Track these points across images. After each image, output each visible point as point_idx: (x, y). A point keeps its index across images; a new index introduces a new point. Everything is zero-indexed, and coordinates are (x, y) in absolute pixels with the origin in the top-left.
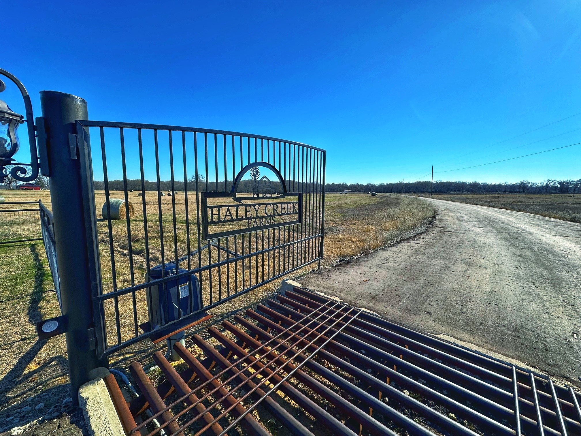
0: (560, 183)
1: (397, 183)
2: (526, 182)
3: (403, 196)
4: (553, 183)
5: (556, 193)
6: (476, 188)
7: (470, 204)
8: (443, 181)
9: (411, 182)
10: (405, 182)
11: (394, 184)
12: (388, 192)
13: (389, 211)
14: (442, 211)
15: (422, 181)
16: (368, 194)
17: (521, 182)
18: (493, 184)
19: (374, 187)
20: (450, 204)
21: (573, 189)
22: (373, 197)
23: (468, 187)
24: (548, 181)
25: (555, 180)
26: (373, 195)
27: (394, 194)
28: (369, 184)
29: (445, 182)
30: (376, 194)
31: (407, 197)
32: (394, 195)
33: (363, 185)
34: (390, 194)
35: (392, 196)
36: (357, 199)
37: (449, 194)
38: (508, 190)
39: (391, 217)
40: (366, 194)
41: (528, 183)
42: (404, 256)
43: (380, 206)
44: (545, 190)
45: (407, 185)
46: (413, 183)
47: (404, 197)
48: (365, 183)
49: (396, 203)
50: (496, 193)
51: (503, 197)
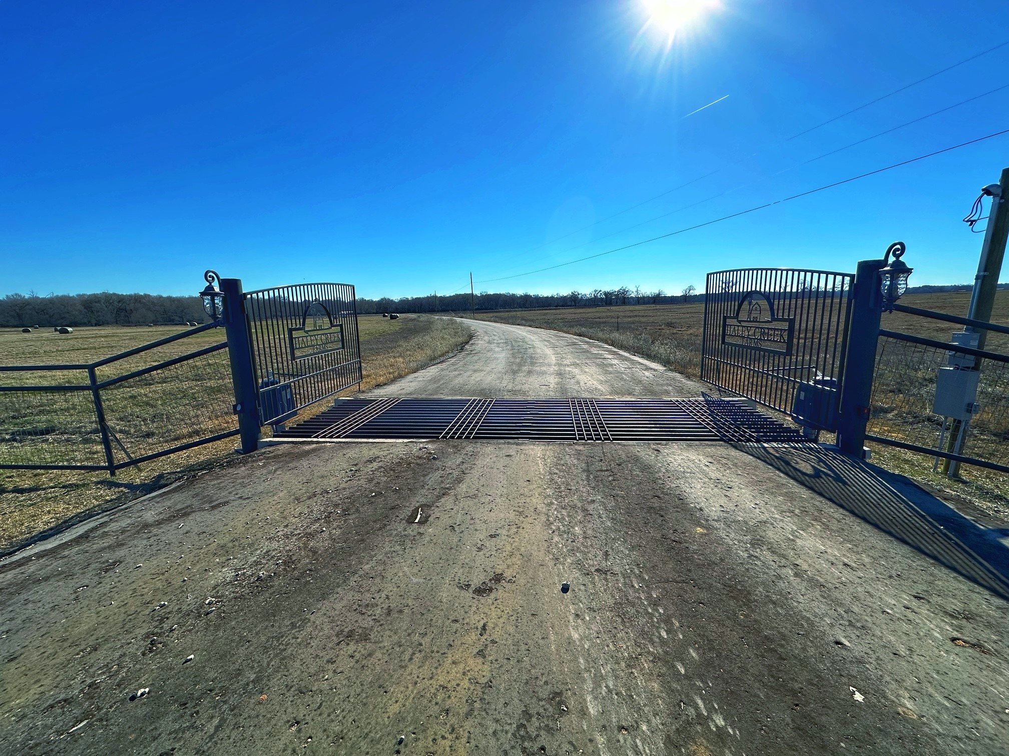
0: (605, 294)
1: (428, 297)
2: (577, 293)
3: (436, 317)
4: (599, 294)
5: (602, 306)
6: (528, 302)
7: (513, 324)
8: (489, 293)
9: (448, 295)
10: (439, 295)
11: (424, 298)
12: (414, 312)
13: (418, 339)
14: (478, 336)
15: (463, 293)
16: (384, 316)
17: (572, 293)
18: (545, 296)
19: (392, 304)
20: (490, 326)
21: (615, 300)
22: (393, 321)
23: (519, 301)
24: (595, 291)
25: (600, 291)
26: (392, 318)
27: (424, 315)
28: (382, 299)
29: (492, 293)
30: (398, 317)
31: (441, 320)
32: (424, 317)
33: (372, 301)
34: (419, 314)
35: (422, 319)
36: (368, 326)
37: (497, 312)
38: (561, 304)
39: (420, 348)
40: (380, 317)
41: (579, 294)
42: (431, 374)
43: (405, 335)
44: (595, 302)
45: (443, 299)
46: (450, 297)
47: (438, 319)
48: (376, 298)
49: (426, 328)
50: (548, 308)
51: (551, 314)
